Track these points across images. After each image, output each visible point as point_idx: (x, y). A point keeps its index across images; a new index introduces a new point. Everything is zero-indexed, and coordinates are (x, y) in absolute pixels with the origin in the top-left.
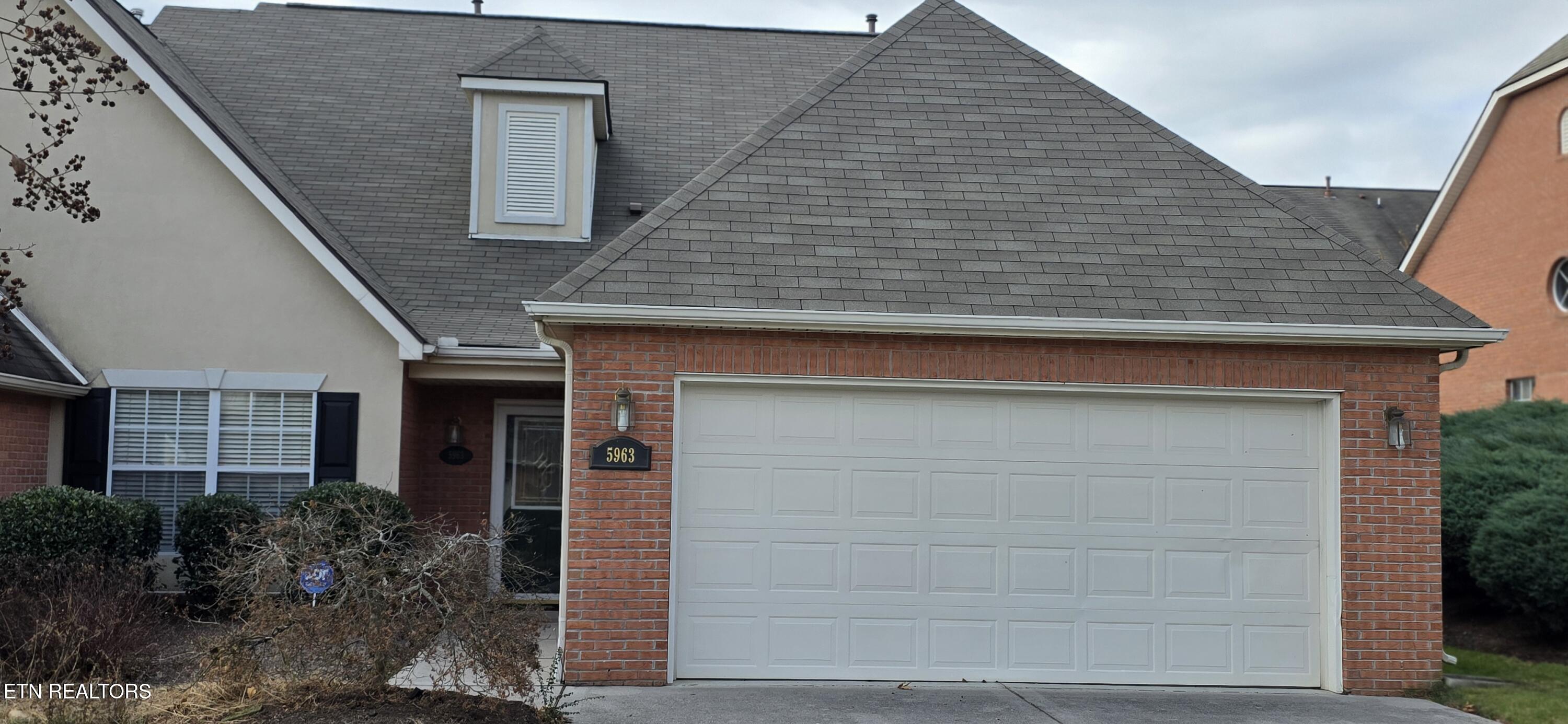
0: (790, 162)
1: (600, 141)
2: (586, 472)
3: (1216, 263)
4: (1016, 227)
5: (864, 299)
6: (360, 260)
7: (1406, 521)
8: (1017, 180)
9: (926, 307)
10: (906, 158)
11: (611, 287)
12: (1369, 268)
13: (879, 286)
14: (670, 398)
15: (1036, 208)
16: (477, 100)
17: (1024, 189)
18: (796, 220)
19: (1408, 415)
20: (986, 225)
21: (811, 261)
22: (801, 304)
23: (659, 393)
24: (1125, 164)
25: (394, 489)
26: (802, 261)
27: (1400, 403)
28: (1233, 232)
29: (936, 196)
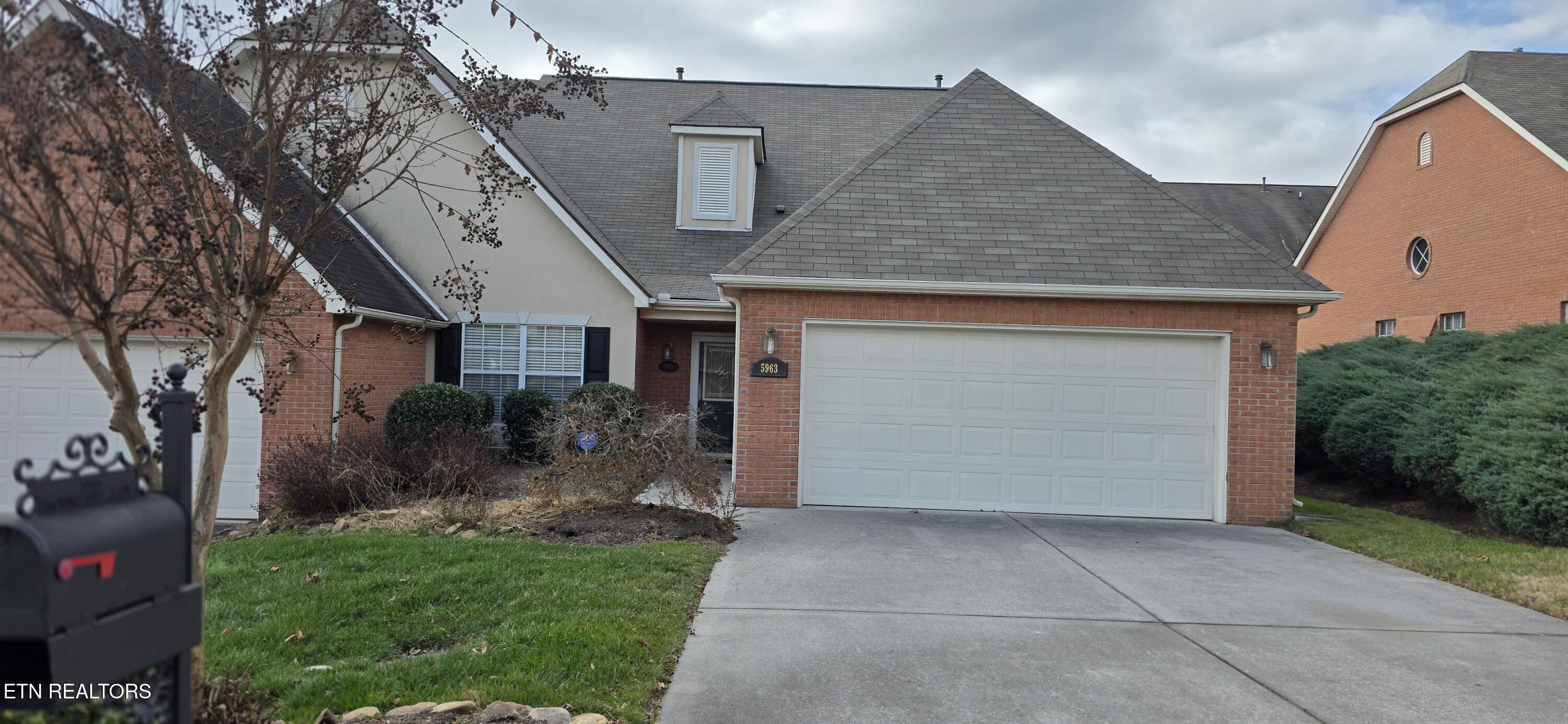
0: (877, 184)
1: (758, 164)
2: (748, 378)
3: (1151, 249)
4: (1021, 225)
5: (921, 272)
6: (609, 243)
7: (1271, 415)
8: (1022, 194)
9: (961, 277)
10: (952, 181)
11: (764, 265)
12: (1253, 252)
13: (931, 264)
14: (799, 334)
15: (1035, 213)
16: (681, 140)
17: (1027, 200)
18: (880, 221)
19: (1275, 347)
20: (1002, 225)
21: (888, 248)
22: (881, 275)
23: (793, 330)
24: (1095, 183)
25: (632, 387)
26: (882, 248)
27: (1270, 339)
28: (1164, 228)
29: (970, 205)
